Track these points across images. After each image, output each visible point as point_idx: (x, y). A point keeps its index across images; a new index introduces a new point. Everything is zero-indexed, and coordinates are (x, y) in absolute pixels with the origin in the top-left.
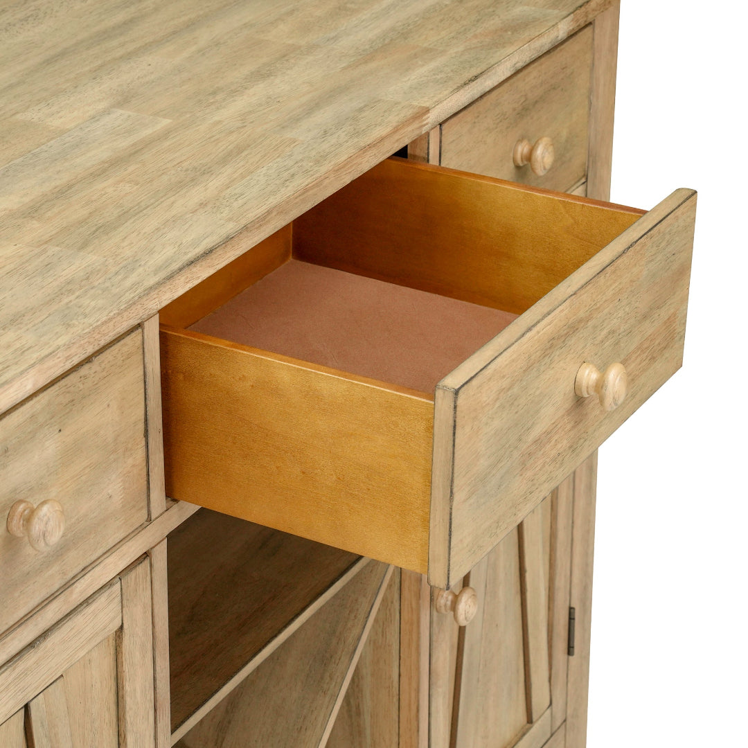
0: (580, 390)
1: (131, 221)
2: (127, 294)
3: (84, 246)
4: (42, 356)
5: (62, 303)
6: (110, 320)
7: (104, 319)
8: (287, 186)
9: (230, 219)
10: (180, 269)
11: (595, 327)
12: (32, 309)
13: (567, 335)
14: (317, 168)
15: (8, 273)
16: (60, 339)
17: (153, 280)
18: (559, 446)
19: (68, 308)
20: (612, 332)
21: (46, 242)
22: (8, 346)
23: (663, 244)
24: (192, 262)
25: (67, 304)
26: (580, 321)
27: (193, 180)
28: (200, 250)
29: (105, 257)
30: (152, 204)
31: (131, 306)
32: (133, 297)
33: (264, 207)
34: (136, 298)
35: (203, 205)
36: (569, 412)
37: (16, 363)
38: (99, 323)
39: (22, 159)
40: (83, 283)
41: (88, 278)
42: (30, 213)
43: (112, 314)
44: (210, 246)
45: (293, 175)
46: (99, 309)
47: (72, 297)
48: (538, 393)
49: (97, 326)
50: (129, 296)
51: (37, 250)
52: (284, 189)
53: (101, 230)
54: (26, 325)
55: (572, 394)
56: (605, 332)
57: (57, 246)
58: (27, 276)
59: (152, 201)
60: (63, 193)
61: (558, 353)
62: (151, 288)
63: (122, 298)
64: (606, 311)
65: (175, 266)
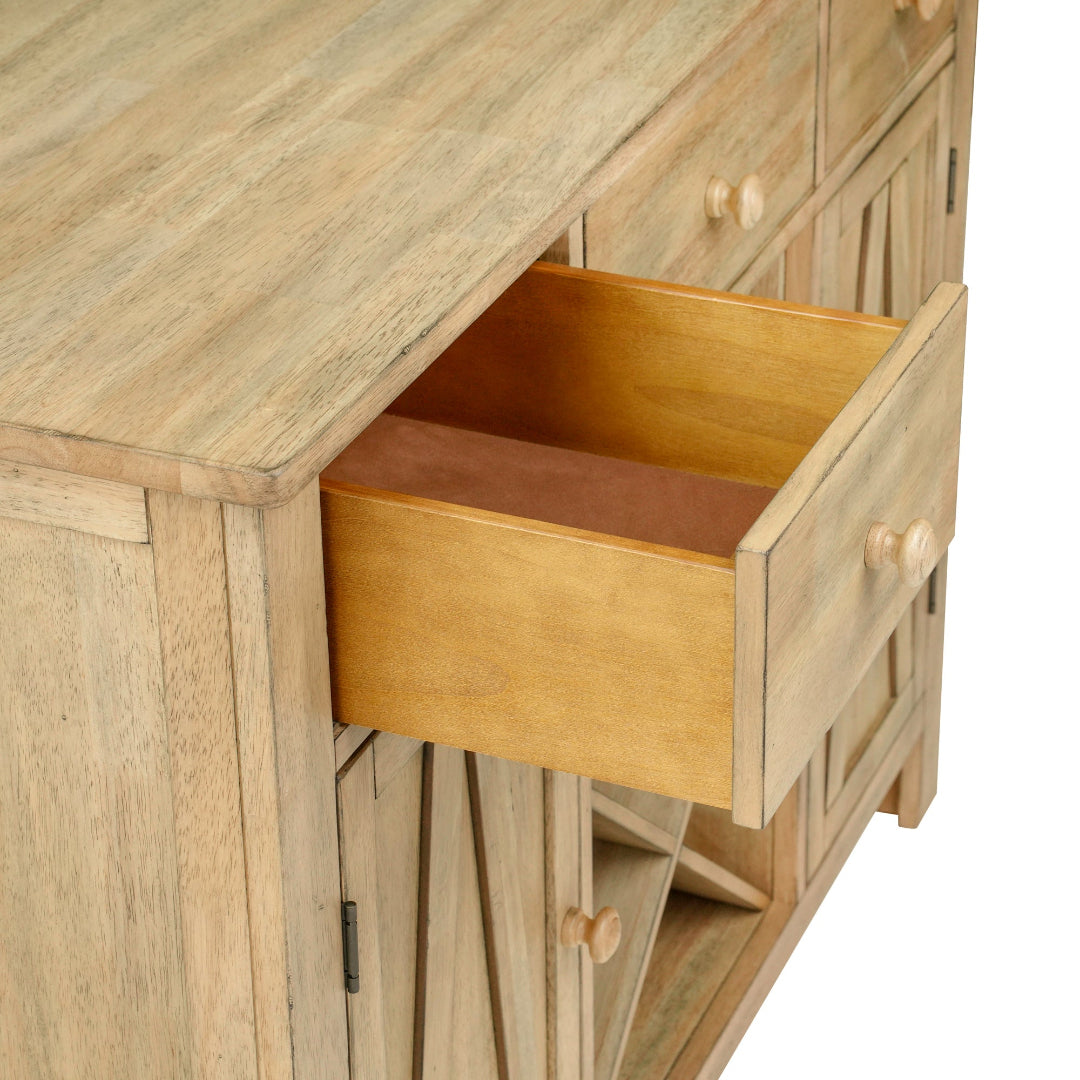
0: (711, 208)
1: (528, 93)
2: (565, 181)
3: (483, 127)
4: (495, 260)
5: (488, 197)
6: (556, 213)
7: (550, 212)
8: (702, 41)
9: (650, 84)
10: (617, 147)
11: (722, 135)
12: (455, 206)
13: (694, 143)
14: (728, 17)
15: (404, 165)
16: (507, 239)
17: (589, 163)
18: (692, 276)
19: (500, 202)
20: (740, 141)
21: (434, 125)
22: (448, 252)
23: (787, 36)
24: (627, 138)
25: (496, 197)
26: (707, 127)
27: (581, 40)
28: (629, 123)
29: (515, 138)
30: (544, 72)
31: (574, 194)
32: (574, 185)
33: (685, 68)
34: (578, 185)
35: (608, 68)
36: (700, 236)
37: (467, 271)
38: (546, 217)
39: (353, 26)
40: (504, 171)
41: (506, 165)
42: (396, 91)
43: (556, 206)
44: (641, 117)
45: (703, 27)
46: (538, 202)
47: (499, 189)
48: (668, 211)
49: (545, 222)
50: (568, 184)
51: (427, 136)
52: (699, 45)
53: (496, 106)
54: (457, 225)
55: (703, 215)
56: (733, 140)
57: (450, 128)
58: (429, 167)
59: (543, 67)
60: (426, 63)
61: (686, 164)
62: (591, 172)
63: (561, 186)
64: (732, 115)
65: (609, 145)
